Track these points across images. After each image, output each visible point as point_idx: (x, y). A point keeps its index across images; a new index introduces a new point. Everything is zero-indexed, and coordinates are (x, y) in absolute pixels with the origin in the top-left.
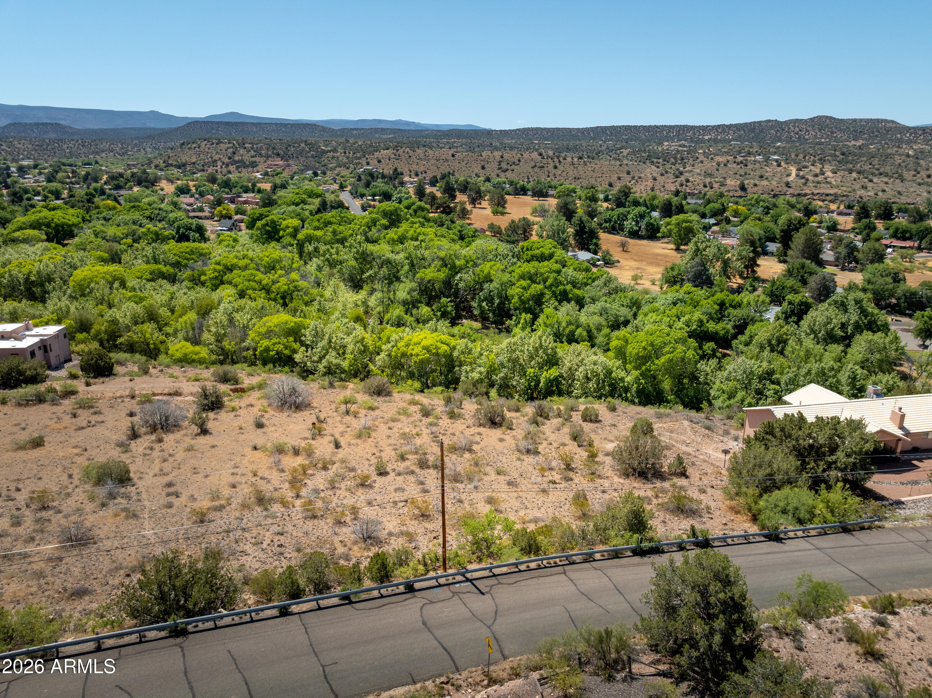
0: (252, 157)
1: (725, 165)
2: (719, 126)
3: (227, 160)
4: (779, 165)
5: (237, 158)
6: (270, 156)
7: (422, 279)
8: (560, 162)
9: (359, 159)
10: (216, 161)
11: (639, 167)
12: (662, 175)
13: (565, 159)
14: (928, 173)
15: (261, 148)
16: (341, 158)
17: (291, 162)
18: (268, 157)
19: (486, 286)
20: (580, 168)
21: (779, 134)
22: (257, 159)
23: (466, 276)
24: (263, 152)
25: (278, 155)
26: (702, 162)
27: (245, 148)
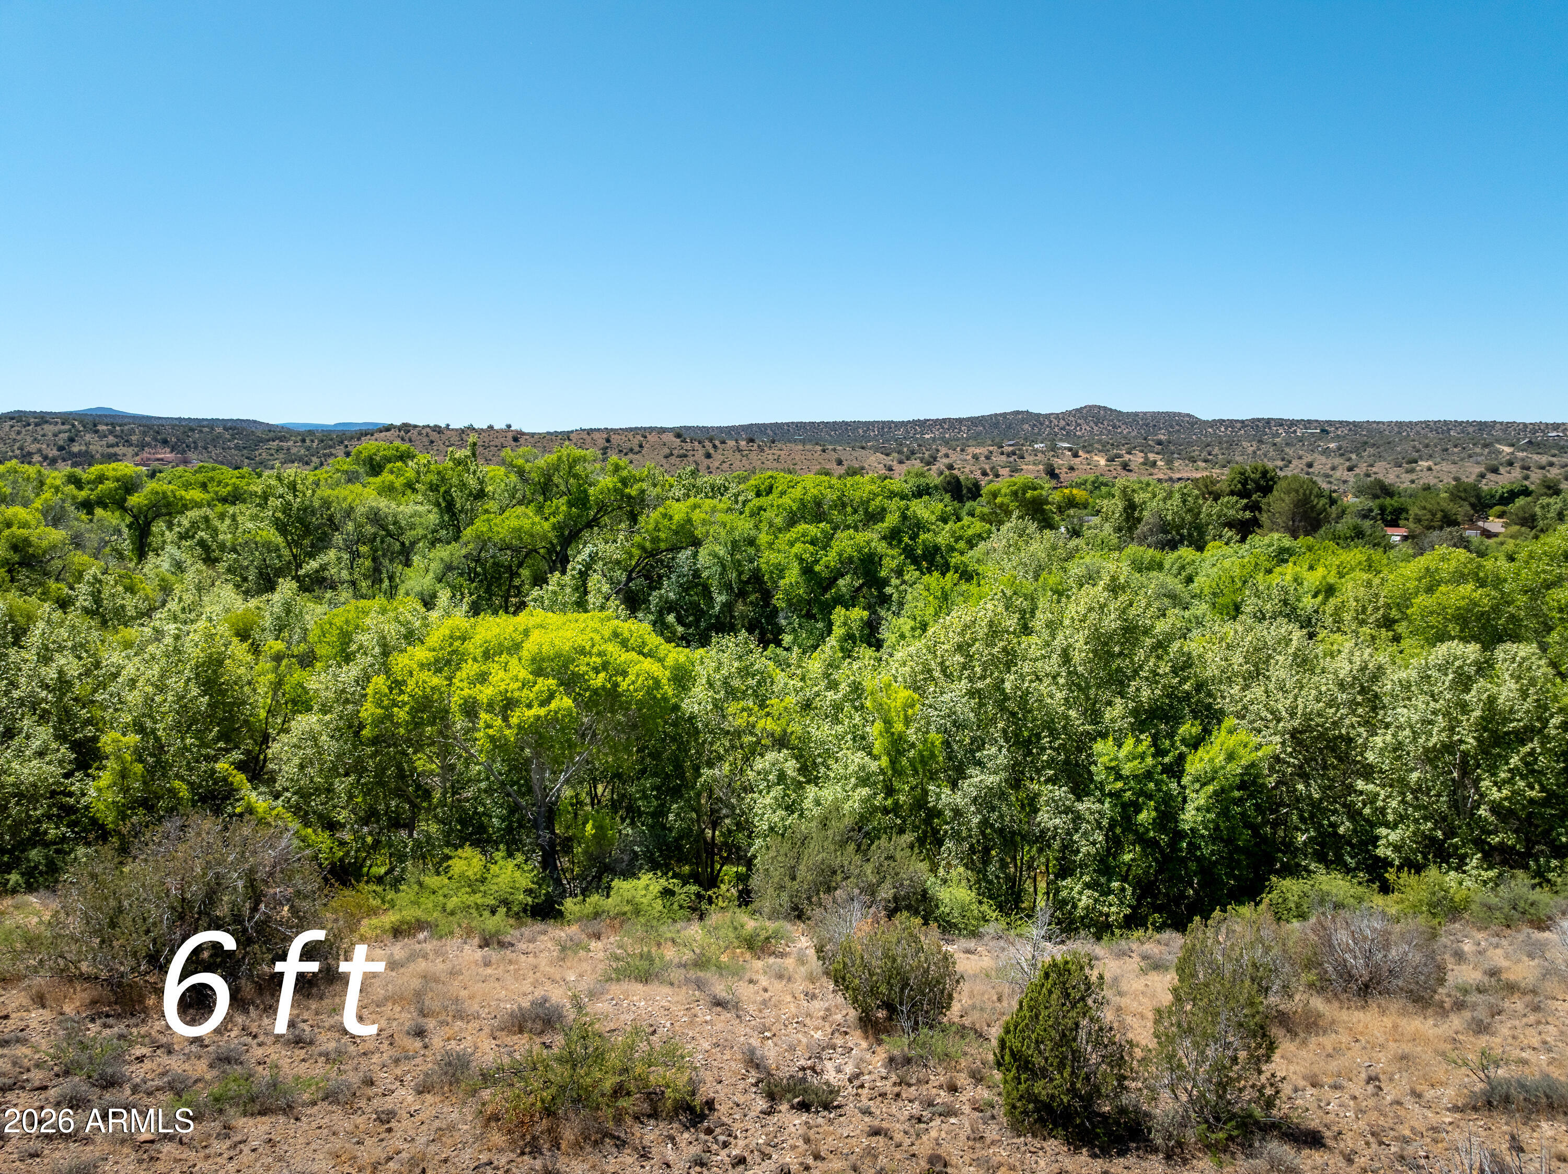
0: (112, 446)
1: (988, 458)
2: (944, 420)
3: (53, 453)
4: (1076, 455)
5: (75, 448)
6: (149, 445)
7: (483, 542)
8: (715, 447)
9: (331, 447)
10: (30, 454)
11: (855, 454)
12: (901, 462)
13: (723, 442)
14: (1305, 461)
15: (132, 432)
16: (294, 450)
17: (191, 455)
18: (142, 446)
19: (684, 555)
20: (753, 456)
21: (1036, 430)
22: (119, 450)
23: (609, 548)
24: (134, 438)
25: (165, 442)
26: (947, 456)
27: (96, 432)
